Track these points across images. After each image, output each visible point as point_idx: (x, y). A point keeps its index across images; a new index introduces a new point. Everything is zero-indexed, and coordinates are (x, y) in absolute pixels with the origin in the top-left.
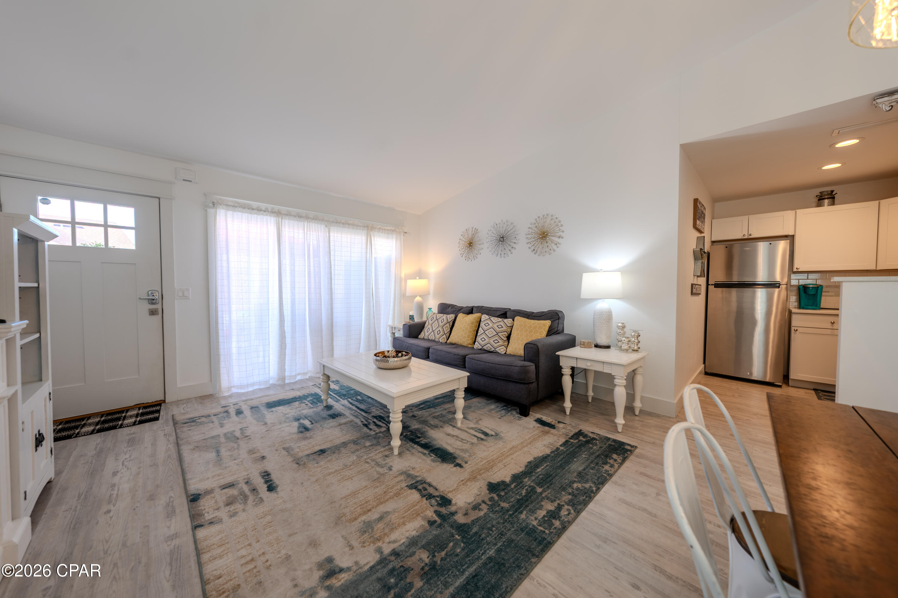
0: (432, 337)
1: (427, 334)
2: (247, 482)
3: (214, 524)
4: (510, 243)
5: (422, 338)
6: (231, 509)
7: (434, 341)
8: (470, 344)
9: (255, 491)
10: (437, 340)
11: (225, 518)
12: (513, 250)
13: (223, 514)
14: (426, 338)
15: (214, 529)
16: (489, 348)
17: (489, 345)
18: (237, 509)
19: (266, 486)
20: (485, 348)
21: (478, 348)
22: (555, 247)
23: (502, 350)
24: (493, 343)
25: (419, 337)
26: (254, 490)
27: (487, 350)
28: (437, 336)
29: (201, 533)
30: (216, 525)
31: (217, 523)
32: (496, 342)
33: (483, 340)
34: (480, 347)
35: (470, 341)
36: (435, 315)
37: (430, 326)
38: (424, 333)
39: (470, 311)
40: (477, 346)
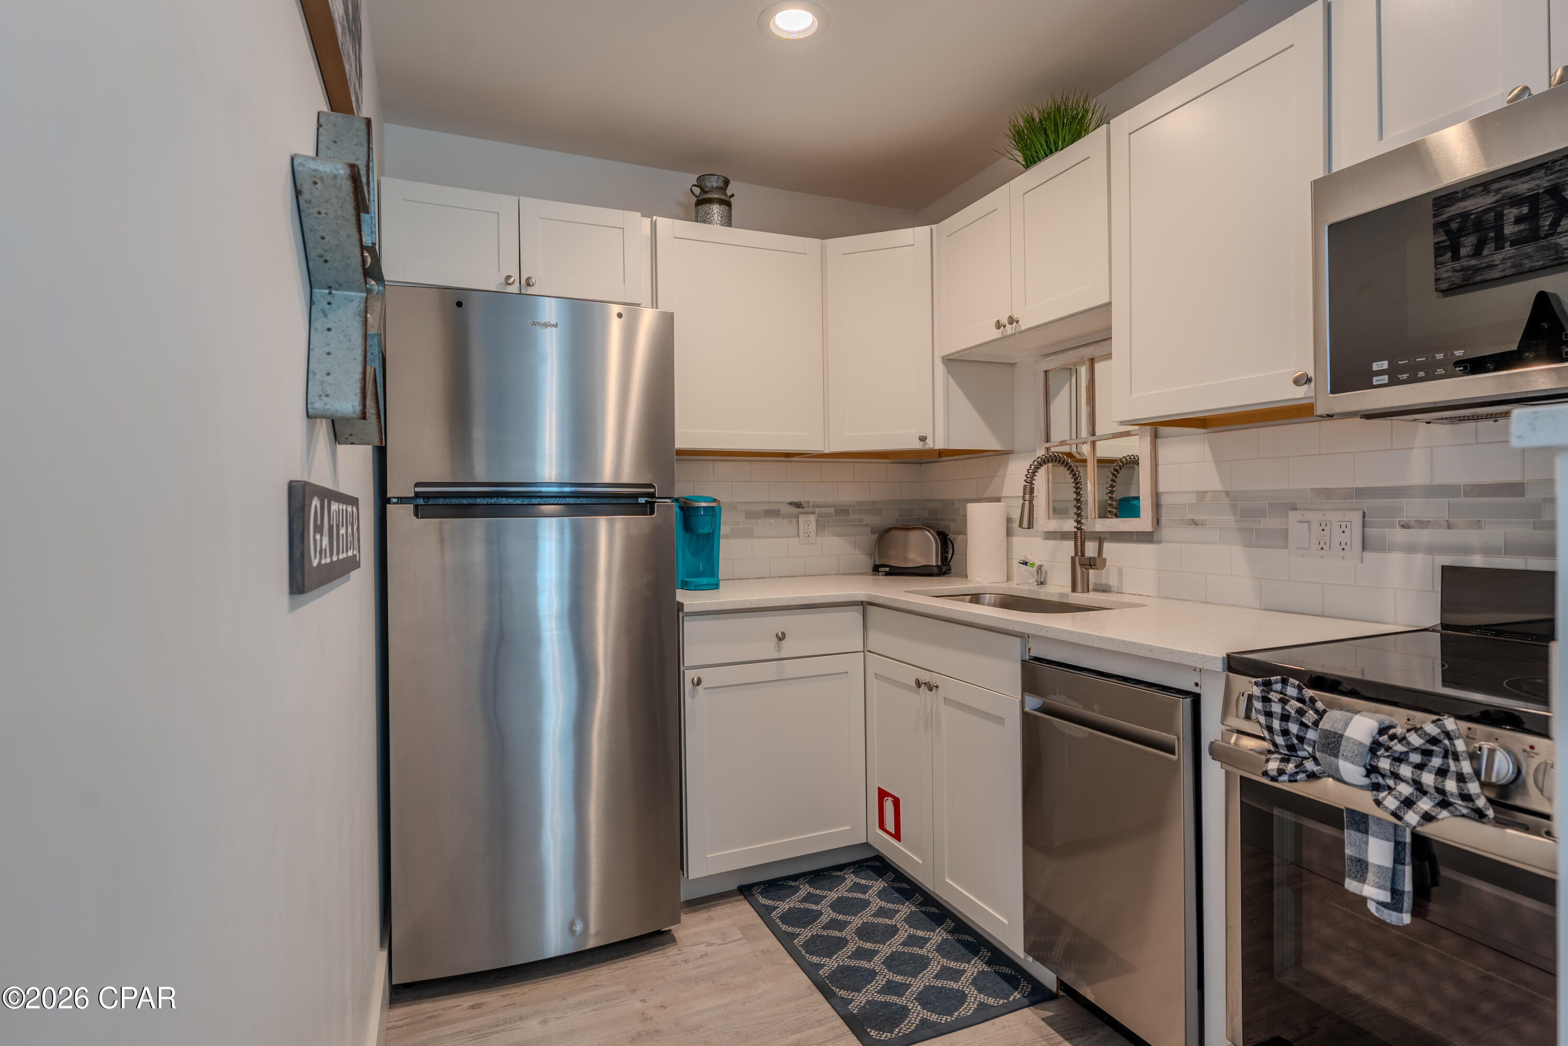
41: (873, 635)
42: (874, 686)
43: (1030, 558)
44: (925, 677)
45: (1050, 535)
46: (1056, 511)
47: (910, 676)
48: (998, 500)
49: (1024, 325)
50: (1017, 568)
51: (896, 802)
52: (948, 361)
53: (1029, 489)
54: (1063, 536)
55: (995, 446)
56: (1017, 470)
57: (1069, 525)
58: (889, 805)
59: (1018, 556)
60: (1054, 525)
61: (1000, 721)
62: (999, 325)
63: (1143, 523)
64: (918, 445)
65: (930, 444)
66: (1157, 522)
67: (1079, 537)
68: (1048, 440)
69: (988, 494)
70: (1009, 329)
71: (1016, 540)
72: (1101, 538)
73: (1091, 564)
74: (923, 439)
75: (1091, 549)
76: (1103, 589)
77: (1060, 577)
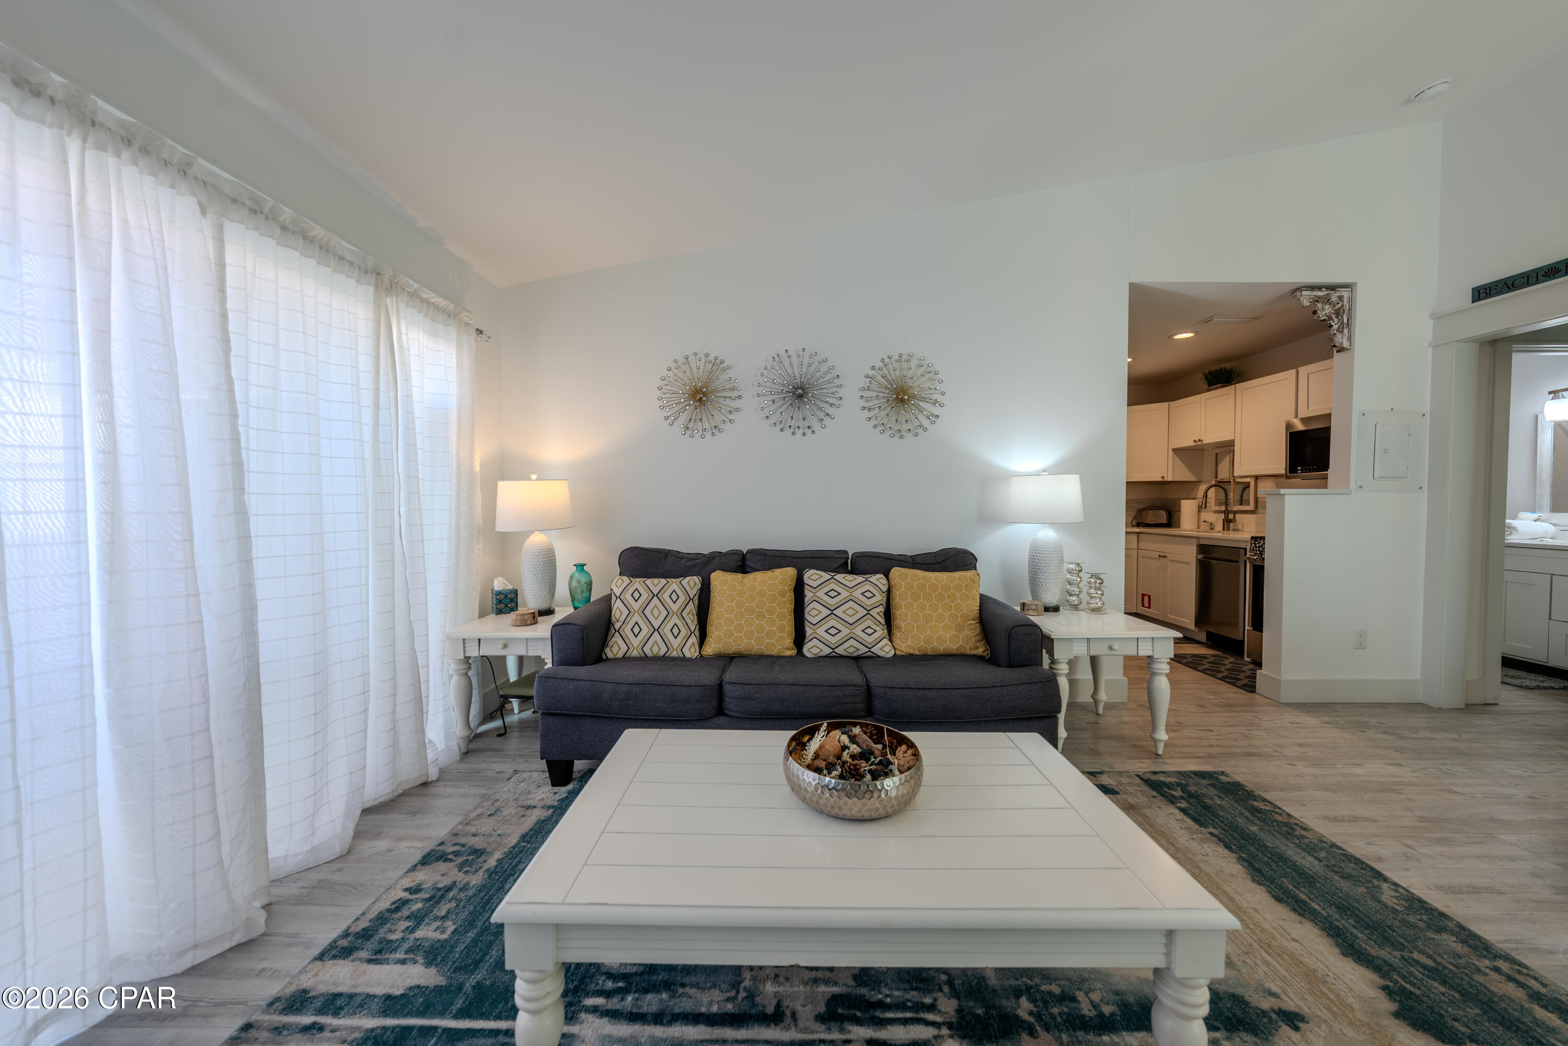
0: (655, 650)
1: (636, 642)
4: (822, 405)
5: (620, 655)
7: (664, 659)
8: (787, 649)
10: (674, 654)
12: (827, 421)
14: (635, 653)
16: (851, 650)
17: (852, 642)
20: (840, 651)
21: (822, 654)
22: (926, 423)
23: (885, 649)
24: (864, 635)
25: (609, 653)
27: (849, 655)
28: (676, 643)
32: (869, 631)
33: (833, 631)
34: (827, 651)
35: (789, 641)
36: (638, 583)
37: (636, 618)
38: (616, 642)
39: (739, 563)
40: (815, 651)
41: (1141, 544)
42: (1141, 559)
43: (1207, 520)
44: (1162, 554)
45: (1216, 512)
46: (1218, 503)
47: (1156, 555)
48: (1195, 499)
49: (1205, 442)
50: (1202, 524)
51: (1149, 597)
52: (1174, 450)
53: (1206, 495)
54: (1221, 512)
55: (1193, 479)
56: (1203, 488)
57: (1223, 508)
58: (1146, 598)
59: (1203, 518)
60: (1217, 508)
61: (1189, 563)
62: (1195, 441)
63: (1251, 507)
64: (1161, 480)
65: (1166, 479)
66: (1256, 506)
67: (1226, 512)
68: (1216, 478)
69: (1191, 497)
70: (1199, 443)
71: (1202, 514)
72: (1235, 513)
73: (1230, 521)
74: (1163, 477)
75: (1231, 516)
76: (1236, 530)
77: (1219, 527)
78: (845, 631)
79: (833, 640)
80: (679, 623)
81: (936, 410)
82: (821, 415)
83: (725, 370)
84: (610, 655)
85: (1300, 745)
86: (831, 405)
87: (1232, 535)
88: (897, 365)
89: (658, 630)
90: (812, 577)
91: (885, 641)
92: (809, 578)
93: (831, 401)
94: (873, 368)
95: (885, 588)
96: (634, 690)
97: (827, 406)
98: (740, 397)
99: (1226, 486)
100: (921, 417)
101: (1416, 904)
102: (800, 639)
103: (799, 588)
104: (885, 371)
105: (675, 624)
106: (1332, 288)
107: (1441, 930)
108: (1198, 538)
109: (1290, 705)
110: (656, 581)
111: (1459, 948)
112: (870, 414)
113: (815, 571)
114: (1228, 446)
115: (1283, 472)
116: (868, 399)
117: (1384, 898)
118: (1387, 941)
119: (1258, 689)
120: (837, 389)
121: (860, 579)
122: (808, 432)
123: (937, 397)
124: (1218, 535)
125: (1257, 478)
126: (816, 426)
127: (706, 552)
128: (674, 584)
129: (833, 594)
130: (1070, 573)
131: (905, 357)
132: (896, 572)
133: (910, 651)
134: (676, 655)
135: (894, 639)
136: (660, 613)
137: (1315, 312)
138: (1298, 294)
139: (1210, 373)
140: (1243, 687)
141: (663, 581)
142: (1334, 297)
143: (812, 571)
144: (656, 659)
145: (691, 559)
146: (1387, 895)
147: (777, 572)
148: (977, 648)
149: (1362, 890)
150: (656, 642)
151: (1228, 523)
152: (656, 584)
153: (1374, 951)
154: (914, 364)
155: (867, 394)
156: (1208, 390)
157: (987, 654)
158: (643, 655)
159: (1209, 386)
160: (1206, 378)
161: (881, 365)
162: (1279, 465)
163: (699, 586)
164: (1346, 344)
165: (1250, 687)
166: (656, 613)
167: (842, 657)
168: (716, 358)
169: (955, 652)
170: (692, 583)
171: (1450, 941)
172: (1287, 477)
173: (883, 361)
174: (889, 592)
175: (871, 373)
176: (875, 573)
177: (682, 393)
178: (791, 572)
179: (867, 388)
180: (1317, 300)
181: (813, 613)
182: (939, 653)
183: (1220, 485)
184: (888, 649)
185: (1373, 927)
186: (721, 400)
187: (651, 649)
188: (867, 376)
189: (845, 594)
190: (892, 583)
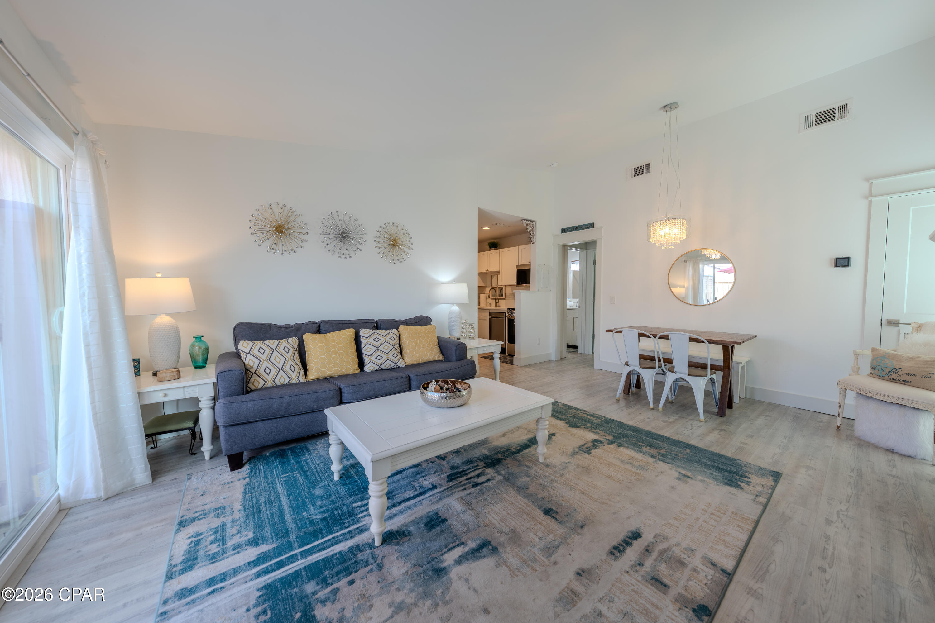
0: (282, 381)
1: (269, 378)
2: (639, 564)
3: (712, 560)
4: (356, 243)
5: (260, 387)
6: (685, 556)
7: (288, 385)
8: (356, 370)
9: (649, 548)
11: (699, 555)
13: (696, 562)
14: (269, 385)
15: (715, 557)
16: (387, 366)
17: (388, 362)
18: (682, 551)
19: (635, 542)
20: (383, 367)
21: (373, 370)
23: (401, 364)
24: (393, 358)
26: (647, 550)
27: (386, 368)
28: (294, 375)
29: (729, 565)
30: (711, 558)
31: (709, 559)
32: (395, 355)
33: (379, 358)
34: (377, 367)
35: (356, 366)
36: (259, 344)
37: (266, 364)
38: (255, 380)
39: (318, 329)
40: (371, 368)
43: (489, 302)
45: (492, 299)
46: (493, 296)
48: (485, 294)
49: (489, 271)
50: (488, 304)
53: (490, 292)
54: (494, 299)
55: (484, 285)
56: (488, 289)
59: (487, 302)
60: (493, 298)
63: (504, 297)
66: (506, 297)
67: (496, 299)
68: (493, 285)
69: (483, 293)
71: (487, 300)
72: (499, 299)
75: (497, 301)
76: (499, 306)
77: (493, 305)
78: (385, 357)
79: (379, 362)
80: (293, 364)
81: (409, 251)
82: (355, 248)
83: (298, 216)
84: (253, 388)
85: (530, 377)
86: (360, 244)
87: (497, 308)
88: (392, 228)
89: (282, 369)
90: (364, 333)
91: (401, 359)
92: (363, 333)
93: (361, 242)
94: (381, 227)
95: (398, 335)
96: (293, 399)
97: (358, 244)
98: (307, 233)
99: (495, 289)
100: (403, 253)
101: (566, 405)
102: (361, 364)
103: (357, 339)
104: (386, 229)
105: (291, 365)
106: (531, 221)
107: (571, 409)
108: (489, 309)
109: (523, 366)
110: (271, 341)
111: (574, 411)
112: (380, 250)
113: (366, 329)
114: (497, 273)
115: (515, 284)
116: (379, 243)
117: (560, 406)
118: (563, 414)
119: (514, 363)
120: (363, 236)
121: (387, 332)
122: (348, 257)
123: (409, 245)
124: (493, 308)
125: (505, 286)
126: (352, 254)
127: (292, 323)
128: (284, 342)
129: (377, 340)
130: (463, 324)
131: (395, 224)
132: (401, 328)
133: (413, 362)
134: (295, 382)
135: (404, 358)
136: (280, 359)
137: (527, 229)
138: (523, 221)
139: (490, 243)
140: (509, 363)
141: (276, 342)
142: (532, 224)
143: (364, 330)
144: (282, 386)
145: (287, 328)
146: (560, 405)
147: (344, 331)
148: (440, 357)
149: (555, 406)
150: (282, 376)
151: (496, 303)
152: (273, 343)
153: (562, 417)
154: (399, 228)
155: (378, 240)
156: (490, 250)
157: (443, 359)
158: (274, 385)
159: (490, 248)
160: (489, 245)
161: (384, 226)
162: (514, 281)
163: (298, 343)
164: (534, 241)
165: (512, 363)
166: (277, 359)
167: (383, 369)
168: (291, 209)
169: (431, 360)
170: (294, 341)
171: (573, 411)
172: (517, 286)
173: (385, 224)
174: (399, 337)
175: (380, 230)
176: (393, 329)
177: (270, 227)
178: (352, 331)
179: (378, 237)
180: (527, 225)
181: (367, 350)
182: (425, 361)
183: (493, 288)
184: (403, 363)
185: (560, 413)
186: (296, 234)
187: (279, 381)
188: (378, 231)
189: (382, 339)
190: (401, 333)
